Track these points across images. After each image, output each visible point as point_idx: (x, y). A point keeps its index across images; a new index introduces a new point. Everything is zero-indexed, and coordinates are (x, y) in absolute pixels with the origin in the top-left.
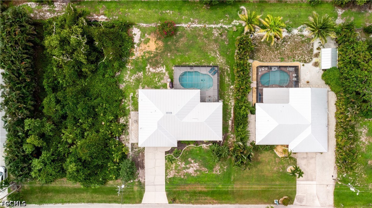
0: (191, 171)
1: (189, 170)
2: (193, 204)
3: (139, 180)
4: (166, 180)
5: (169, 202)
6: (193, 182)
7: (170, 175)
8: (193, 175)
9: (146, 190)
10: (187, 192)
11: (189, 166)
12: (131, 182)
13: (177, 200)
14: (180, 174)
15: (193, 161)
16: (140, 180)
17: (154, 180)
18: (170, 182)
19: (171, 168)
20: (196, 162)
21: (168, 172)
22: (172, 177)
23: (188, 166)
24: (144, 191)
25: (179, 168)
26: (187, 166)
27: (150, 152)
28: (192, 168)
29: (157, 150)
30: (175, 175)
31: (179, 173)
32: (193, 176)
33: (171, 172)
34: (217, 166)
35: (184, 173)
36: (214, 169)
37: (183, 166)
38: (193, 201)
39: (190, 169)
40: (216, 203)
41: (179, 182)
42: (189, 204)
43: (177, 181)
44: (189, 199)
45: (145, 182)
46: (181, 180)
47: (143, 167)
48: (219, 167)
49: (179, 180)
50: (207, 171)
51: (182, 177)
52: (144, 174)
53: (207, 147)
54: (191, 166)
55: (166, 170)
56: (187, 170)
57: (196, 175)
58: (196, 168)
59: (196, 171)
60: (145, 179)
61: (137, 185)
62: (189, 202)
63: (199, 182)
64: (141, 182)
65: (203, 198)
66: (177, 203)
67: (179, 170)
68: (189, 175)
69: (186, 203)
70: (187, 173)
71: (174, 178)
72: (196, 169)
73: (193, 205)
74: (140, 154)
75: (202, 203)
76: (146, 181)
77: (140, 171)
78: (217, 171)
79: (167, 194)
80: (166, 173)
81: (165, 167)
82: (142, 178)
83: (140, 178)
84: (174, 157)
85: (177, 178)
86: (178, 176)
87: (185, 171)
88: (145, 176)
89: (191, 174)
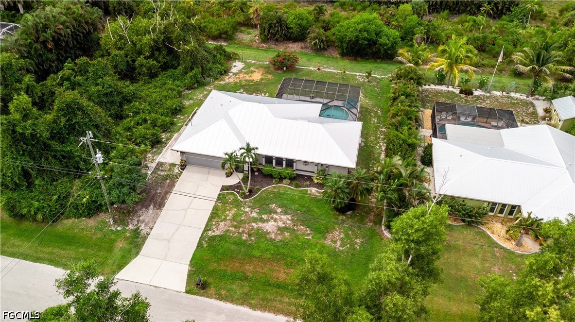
0: (270, 227)
1: (265, 224)
2: (253, 307)
3: (138, 228)
4: (202, 238)
5: (189, 288)
6: (267, 255)
7: (215, 229)
8: (273, 236)
9: (141, 253)
10: (245, 278)
11: (268, 217)
12: (117, 230)
13: (212, 290)
14: (241, 230)
15: (279, 210)
16: (140, 228)
17: (173, 234)
18: (209, 246)
19: (223, 217)
20: (286, 213)
21: (214, 223)
22: (217, 235)
23: (265, 217)
24: (137, 253)
25: (243, 218)
26: (263, 216)
27: (190, 182)
28: (273, 223)
29: (207, 180)
30: (227, 231)
31: (241, 227)
32: (271, 238)
33: (222, 224)
34: (336, 230)
35: (253, 229)
36: (329, 236)
37: (254, 215)
38: (253, 302)
41: (233, 247)
42: (242, 304)
43: (227, 246)
44: (246, 294)
45: (148, 234)
46: (240, 243)
47: (160, 205)
48: (342, 235)
49: (235, 243)
50: (308, 235)
51: (245, 237)
52: (157, 216)
53: (319, 193)
54: (272, 218)
55: (210, 219)
56: (260, 225)
57: (279, 238)
58: (284, 223)
59: (282, 230)
60: (152, 229)
61: (126, 238)
62: (243, 301)
63: (284, 257)
64: (139, 233)
65: (286, 300)
66: (208, 297)
67: (242, 221)
68: (262, 235)
69: (232, 302)
70: (259, 229)
71: (222, 237)
72: (283, 225)
73: (250, 311)
74: (168, 181)
75: (278, 311)
76: (153, 232)
77: (151, 211)
78: (335, 242)
79: (189, 271)
80: (207, 225)
81: (210, 212)
82: (146, 225)
83: (143, 225)
84: (239, 198)
85: (230, 237)
86: (235, 235)
87: (256, 226)
88: (155, 222)
89: (269, 233)
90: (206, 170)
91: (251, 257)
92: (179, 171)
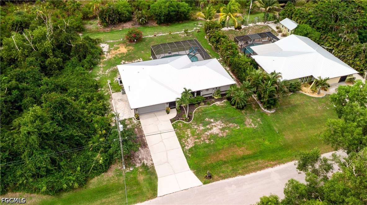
0: (215, 130)
1: (212, 131)
2: (243, 174)
3: (144, 164)
4: (185, 153)
5: (203, 182)
6: (226, 146)
7: (188, 145)
8: (221, 135)
9: (158, 176)
10: (225, 163)
11: (210, 126)
12: (131, 171)
13: (215, 177)
14: (202, 139)
15: (212, 120)
16: (145, 163)
17: (167, 158)
18: (192, 155)
19: (186, 136)
20: (217, 121)
21: (184, 142)
22: (192, 147)
23: (208, 126)
24: (156, 178)
25: (198, 132)
26: (207, 127)
27: (149, 125)
28: (215, 128)
29: (158, 120)
30: (195, 143)
31: (201, 137)
32: (221, 136)
33: (189, 140)
34: (246, 119)
35: (208, 136)
36: (246, 123)
37: (202, 128)
38: (240, 171)
39: (214, 129)
40: (276, 165)
41: (206, 150)
42: (236, 175)
43: (201, 150)
44: (233, 170)
45: (153, 164)
46: (207, 146)
47: (144, 145)
48: (251, 120)
49: (205, 147)
50: (237, 127)
51: (207, 142)
52: (148, 153)
53: (222, 103)
54: (213, 126)
55: (180, 140)
56: (210, 132)
57: (225, 134)
58: (221, 126)
59: (223, 129)
60: (152, 160)
61: (142, 173)
62: (235, 173)
63: (234, 143)
64: (147, 166)
65: (253, 163)
66: (217, 181)
67: (198, 134)
68: (215, 136)
69: (230, 177)
70: (211, 134)
71: (196, 147)
72: (221, 127)
73: (243, 177)
74: (136, 130)
75: (255, 170)
76: (154, 162)
77: (142, 151)
78: (251, 125)
79: (194, 173)
80: (181, 145)
81: (176, 136)
82: (147, 159)
83: (145, 160)
84: (185, 122)
85: (200, 145)
86: (201, 143)
87: (208, 133)
88: (151, 156)
89: (218, 134)
90: (152, 114)
91: (219, 150)
92: (137, 121)
